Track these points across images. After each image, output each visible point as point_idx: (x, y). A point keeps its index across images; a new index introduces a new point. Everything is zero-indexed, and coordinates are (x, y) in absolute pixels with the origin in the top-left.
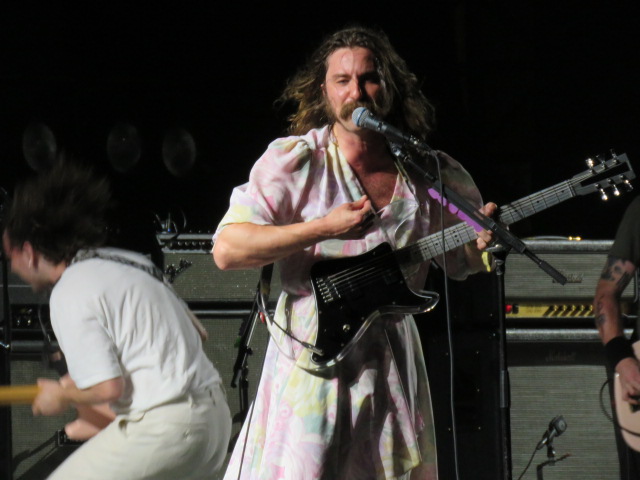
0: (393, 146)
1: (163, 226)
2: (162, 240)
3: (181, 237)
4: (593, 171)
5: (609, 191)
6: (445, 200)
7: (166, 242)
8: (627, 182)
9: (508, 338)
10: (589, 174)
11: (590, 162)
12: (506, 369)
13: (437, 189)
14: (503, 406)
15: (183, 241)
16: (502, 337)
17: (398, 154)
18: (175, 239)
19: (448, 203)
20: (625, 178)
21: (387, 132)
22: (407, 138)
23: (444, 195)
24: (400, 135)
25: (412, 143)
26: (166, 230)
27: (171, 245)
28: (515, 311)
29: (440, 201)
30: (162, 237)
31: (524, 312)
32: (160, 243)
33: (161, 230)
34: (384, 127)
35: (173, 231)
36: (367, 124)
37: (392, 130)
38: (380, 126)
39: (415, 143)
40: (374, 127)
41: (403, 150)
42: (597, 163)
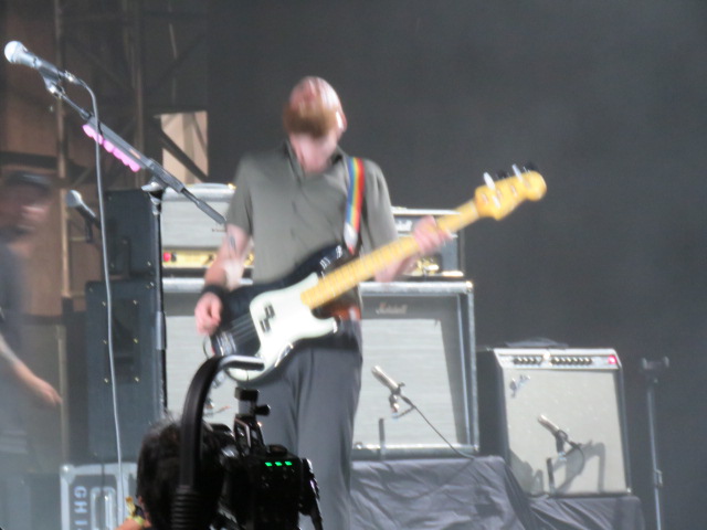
0: (47, 82)
6: (100, 137)
9: (164, 287)
12: (162, 311)
13: (93, 126)
14: (159, 347)
16: (158, 286)
17: (53, 90)
19: (104, 139)
21: (42, 68)
22: (61, 74)
23: (100, 132)
24: (55, 70)
25: (68, 80)
28: (174, 259)
29: (96, 139)
31: (183, 261)
34: (39, 63)
37: (47, 66)
38: (35, 61)
39: (71, 79)
40: (28, 63)
41: (59, 87)
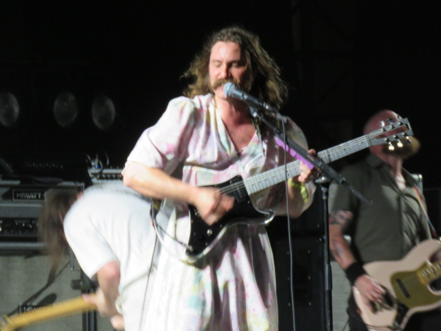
0: (252, 109)
1: (93, 164)
2: (92, 174)
3: (105, 171)
4: (384, 130)
5: (394, 143)
6: (287, 147)
7: (95, 175)
8: (407, 138)
10: (381, 131)
11: (383, 124)
12: (329, 263)
13: (281, 139)
14: (327, 289)
15: (106, 174)
16: (326, 241)
17: (255, 115)
18: (101, 173)
19: (289, 148)
20: (406, 135)
21: (247, 100)
22: (261, 104)
23: (287, 143)
25: (265, 108)
26: (95, 166)
27: (98, 177)
29: (284, 147)
30: (91, 171)
32: (91, 175)
33: (91, 166)
34: (246, 97)
35: (99, 166)
36: (234, 95)
37: (251, 98)
38: (243, 95)
39: (267, 107)
40: (239, 97)
41: (259, 113)
42: (387, 124)
